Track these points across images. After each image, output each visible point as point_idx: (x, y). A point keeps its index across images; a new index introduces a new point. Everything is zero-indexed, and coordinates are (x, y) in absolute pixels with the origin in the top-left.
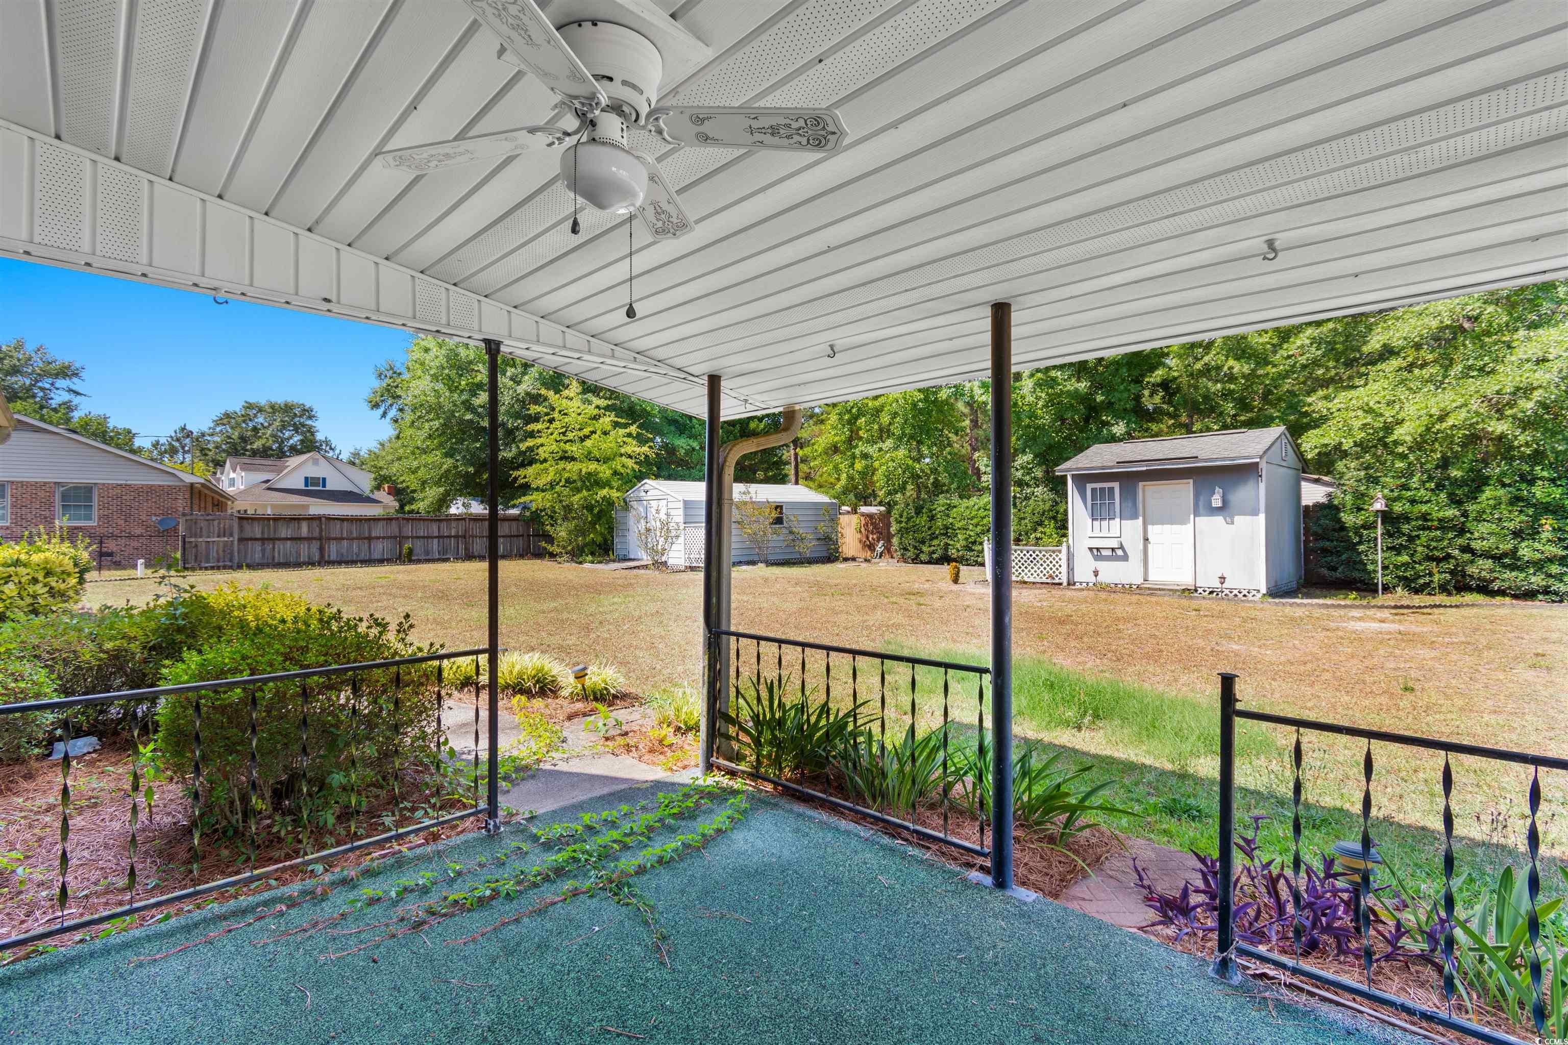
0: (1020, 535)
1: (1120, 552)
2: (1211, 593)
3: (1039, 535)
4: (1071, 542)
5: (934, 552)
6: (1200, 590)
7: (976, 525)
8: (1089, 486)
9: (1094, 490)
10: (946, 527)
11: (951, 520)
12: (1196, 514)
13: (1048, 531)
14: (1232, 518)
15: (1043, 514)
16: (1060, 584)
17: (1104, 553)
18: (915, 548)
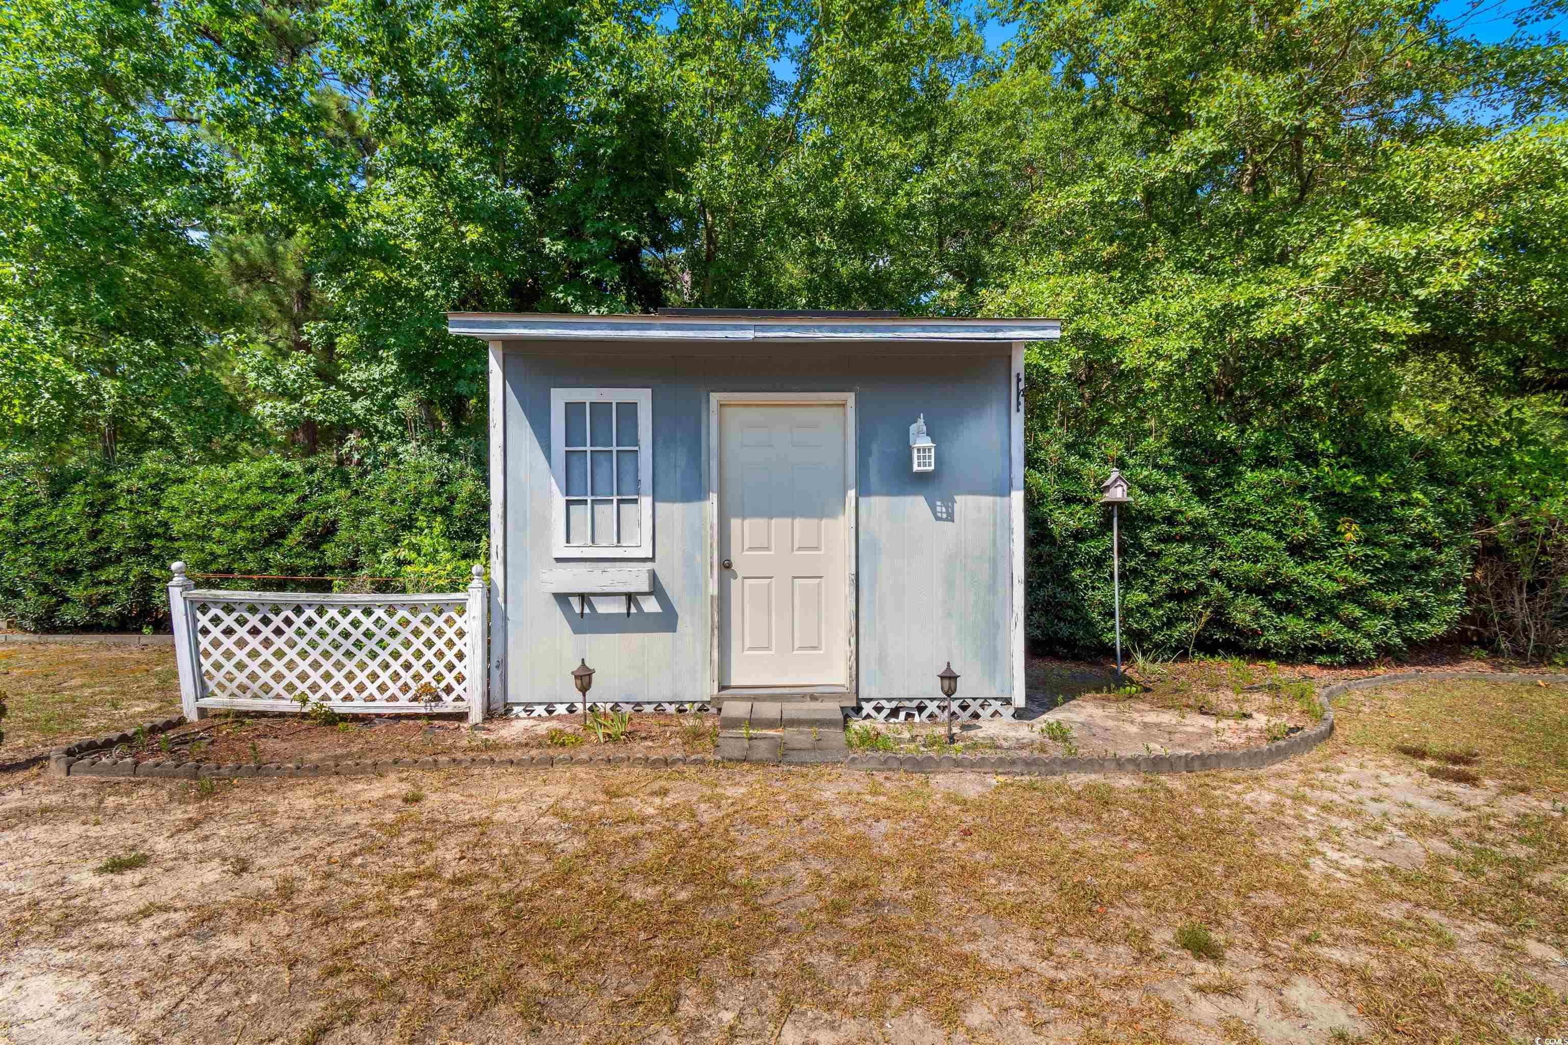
0: (357, 552)
1: (651, 606)
2: (894, 713)
3: (403, 554)
4: (497, 573)
5: (105, 600)
6: (868, 708)
7: (235, 527)
8: (560, 397)
9: (573, 410)
10: (145, 533)
11: (162, 514)
12: (863, 490)
13: (426, 542)
14: (949, 502)
15: (417, 503)
16: (462, 717)
17: (604, 607)
18: (45, 589)
